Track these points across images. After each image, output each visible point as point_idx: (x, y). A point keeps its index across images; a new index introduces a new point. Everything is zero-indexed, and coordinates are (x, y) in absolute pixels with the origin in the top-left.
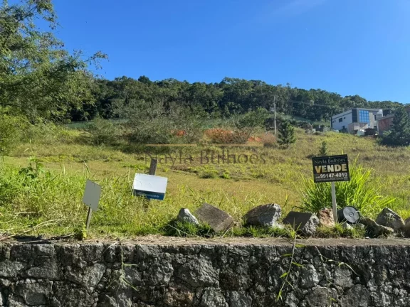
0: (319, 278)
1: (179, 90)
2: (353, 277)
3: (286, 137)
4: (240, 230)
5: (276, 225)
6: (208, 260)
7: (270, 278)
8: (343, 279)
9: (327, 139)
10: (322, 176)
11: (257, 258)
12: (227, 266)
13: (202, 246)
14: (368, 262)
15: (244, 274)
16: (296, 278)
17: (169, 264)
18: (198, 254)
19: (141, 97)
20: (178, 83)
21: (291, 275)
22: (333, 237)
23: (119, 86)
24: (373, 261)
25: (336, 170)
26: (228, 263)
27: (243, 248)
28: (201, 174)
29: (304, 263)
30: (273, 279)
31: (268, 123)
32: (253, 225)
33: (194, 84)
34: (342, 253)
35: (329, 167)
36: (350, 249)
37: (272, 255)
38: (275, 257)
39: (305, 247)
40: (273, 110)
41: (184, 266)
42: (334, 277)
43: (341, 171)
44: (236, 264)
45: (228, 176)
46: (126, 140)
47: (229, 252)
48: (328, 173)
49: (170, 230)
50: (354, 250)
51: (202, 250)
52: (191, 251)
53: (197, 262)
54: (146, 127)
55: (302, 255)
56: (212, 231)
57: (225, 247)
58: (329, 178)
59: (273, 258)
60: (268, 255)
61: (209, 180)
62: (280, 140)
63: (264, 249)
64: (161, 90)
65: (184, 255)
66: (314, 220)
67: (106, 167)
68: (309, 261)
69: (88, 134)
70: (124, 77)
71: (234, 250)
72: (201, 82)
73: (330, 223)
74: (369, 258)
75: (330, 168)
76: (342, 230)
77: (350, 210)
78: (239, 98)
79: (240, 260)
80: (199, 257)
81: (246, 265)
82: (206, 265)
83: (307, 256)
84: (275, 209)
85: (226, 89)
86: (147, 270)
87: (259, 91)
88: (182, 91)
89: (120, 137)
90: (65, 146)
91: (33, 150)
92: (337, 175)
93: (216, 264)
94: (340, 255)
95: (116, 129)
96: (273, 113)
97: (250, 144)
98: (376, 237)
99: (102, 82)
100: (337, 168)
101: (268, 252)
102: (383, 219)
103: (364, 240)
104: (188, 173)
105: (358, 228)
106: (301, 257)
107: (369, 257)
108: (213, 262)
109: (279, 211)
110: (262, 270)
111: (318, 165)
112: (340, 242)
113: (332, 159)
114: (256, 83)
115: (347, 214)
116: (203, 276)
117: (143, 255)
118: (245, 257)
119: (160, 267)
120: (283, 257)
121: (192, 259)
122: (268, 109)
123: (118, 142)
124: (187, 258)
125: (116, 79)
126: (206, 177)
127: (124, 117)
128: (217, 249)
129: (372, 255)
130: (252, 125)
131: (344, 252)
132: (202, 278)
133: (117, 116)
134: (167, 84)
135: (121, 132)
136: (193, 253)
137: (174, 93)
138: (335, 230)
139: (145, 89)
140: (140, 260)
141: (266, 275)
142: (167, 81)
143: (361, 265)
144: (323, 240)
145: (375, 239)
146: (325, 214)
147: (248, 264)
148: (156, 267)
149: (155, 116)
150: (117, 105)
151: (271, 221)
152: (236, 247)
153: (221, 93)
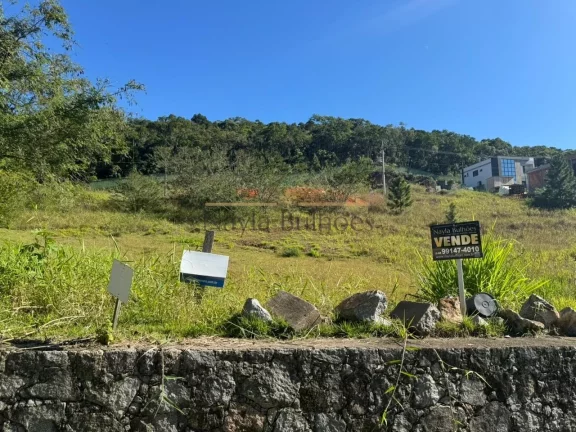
0: (439, 393)
1: (250, 133)
2: (487, 391)
3: (399, 198)
4: (330, 328)
5: (379, 320)
6: (285, 370)
7: (371, 394)
8: (473, 394)
9: (456, 201)
10: (444, 251)
11: (353, 366)
12: (311, 378)
13: (276, 351)
14: (509, 370)
15: (334, 389)
16: (407, 393)
17: (229, 377)
18: (270, 362)
19: (196, 144)
20: (248, 123)
21: (400, 391)
22: (460, 336)
23: (164, 129)
24: (515, 368)
25: (464, 243)
26: (312, 373)
27: (333, 353)
28: (280, 250)
29: (418, 372)
30: (374, 395)
31: (375, 179)
32: (347, 320)
33: (271, 124)
34: (472, 359)
35: (453, 238)
36: (483, 352)
37: (374, 362)
38: (377, 365)
39: (419, 351)
40: (381, 160)
41: (250, 379)
42: (461, 392)
43: (470, 245)
44: (323, 374)
45: (318, 254)
46: (174, 203)
47: (313, 358)
48: (453, 247)
49: (231, 329)
50: (489, 353)
51: (276, 357)
52: (260, 358)
53: (269, 373)
54: (202, 185)
55: (415, 362)
56: (290, 329)
57: (308, 351)
58: (454, 254)
59: (375, 366)
60: (368, 361)
61: (292, 259)
62: (391, 202)
63: (361, 353)
64: (224, 134)
65: (250, 363)
66: (433, 312)
67: (147, 242)
68: (426, 369)
69: (121, 197)
70: (171, 116)
71: (320, 356)
72: (280, 122)
73: (456, 317)
74: (509, 365)
75: (455, 240)
76: (472, 326)
77: (483, 297)
78: (333, 144)
79: (328, 369)
80: (271, 366)
81: (337, 376)
82: (281, 377)
83: (423, 363)
84: (378, 297)
85: (314, 132)
86: (198, 385)
87: (360, 134)
88: (254, 134)
89: (166, 201)
90: (87, 214)
91: (44, 220)
92: (465, 250)
93: (295, 375)
94: (469, 360)
95: (160, 188)
96: (381, 164)
98: (520, 335)
99: (141, 123)
100: (465, 240)
101: (368, 359)
102: (530, 309)
103: (503, 339)
104: (262, 249)
105: (494, 323)
106: (413, 365)
107: (509, 363)
108: (291, 372)
109: (384, 301)
110: (360, 383)
111: (438, 236)
112: (469, 342)
113: (458, 228)
114: (356, 123)
115: (479, 304)
116: (277, 393)
117: (193, 364)
118: (336, 365)
119: (217, 381)
120: (389, 365)
121: (262, 368)
122: (374, 158)
123: (164, 207)
124: (255, 367)
125: (161, 119)
126: (288, 255)
127: (171, 172)
128: (297, 354)
129: (513, 361)
130: (351, 182)
131: (474, 357)
132: (277, 396)
133: (162, 171)
134: (232, 125)
135: (167, 194)
136: (262, 360)
137: (243, 138)
138: (463, 326)
139: (201, 133)
140: (189, 371)
141: (365, 390)
142: (232, 121)
143: (499, 375)
144: (445, 340)
145: (518, 338)
146: (448, 305)
147: (341, 376)
148: (211, 380)
149: (215, 170)
150: (162, 155)
151: (373, 314)
152: (323, 351)
153: (308, 136)
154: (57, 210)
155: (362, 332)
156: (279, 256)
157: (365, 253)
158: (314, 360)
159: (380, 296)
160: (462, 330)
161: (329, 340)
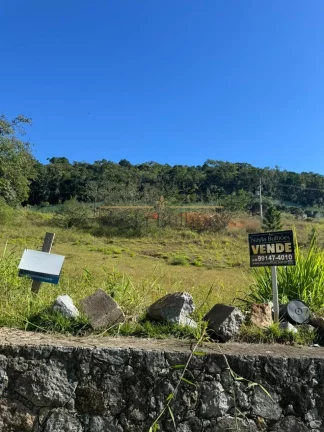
0: (228, 403)
1: (159, 172)
2: (283, 404)
3: (272, 223)
4: (134, 325)
5: (183, 320)
6: (62, 369)
7: (153, 399)
8: (267, 404)
9: (317, 226)
10: (260, 258)
11: (135, 368)
12: (90, 378)
13: (54, 348)
14: (308, 383)
15: (113, 391)
16: (193, 401)
17: (2, 372)
18: (48, 359)
19: (120, 181)
20: (159, 166)
21: (185, 397)
22: (265, 341)
23: (98, 170)
24: (315, 381)
25: (278, 251)
26: (91, 373)
27: (115, 353)
29: (206, 379)
30: (156, 400)
32: (151, 320)
33: (175, 166)
34: (266, 368)
35: (268, 246)
36: (279, 362)
37: (158, 366)
38: (162, 368)
39: (209, 356)
40: (259, 193)
41: (24, 375)
42: (253, 403)
43: (284, 253)
44: (102, 375)
45: (200, 263)
46: (98, 223)
47: (93, 358)
48: (268, 255)
50: (286, 363)
51: (54, 354)
52: (37, 354)
53: (44, 371)
54: (120, 208)
55: (204, 367)
56: (89, 326)
57: (88, 350)
58: (269, 261)
59: (159, 369)
60: (151, 364)
61: (178, 267)
62: (265, 225)
63: (145, 355)
64: (141, 173)
65: (26, 358)
66: (237, 317)
67: (72, 250)
68: (215, 376)
69: (60, 216)
70: (103, 161)
71: (101, 355)
72: (183, 165)
73: (265, 322)
74: (308, 377)
75: (271, 248)
76: (279, 332)
77: (297, 304)
78: (222, 181)
79: (108, 370)
80: (48, 363)
81: (117, 378)
82: (58, 375)
83: (212, 370)
84: (183, 300)
85: (208, 172)
87: (244, 174)
88: (162, 174)
89: (92, 220)
90: (35, 228)
91: (2, 232)
92: (279, 258)
93: (73, 374)
94: (263, 369)
95: (90, 212)
96: (259, 197)
97: (230, 228)
99: (83, 165)
100: (279, 248)
101: (152, 361)
103: (311, 348)
104: (156, 258)
105: (303, 331)
106: (201, 370)
107: (308, 375)
108: (69, 371)
109: (190, 302)
110: (141, 386)
111: (255, 244)
112: (272, 351)
113: (273, 237)
114: (241, 166)
115: (292, 310)
116: (51, 392)
118: (117, 367)
120: (175, 369)
121: (38, 365)
122: (254, 193)
123: (90, 225)
124: (30, 363)
125: (96, 162)
126: (175, 264)
128: (76, 352)
129: (313, 373)
130: (232, 209)
131: (269, 366)
132: (49, 395)
133: (93, 200)
134: (147, 167)
135: (91, 215)
136: (39, 357)
137: (154, 176)
138: (269, 332)
139: (125, 173)
141: (146, 395)
142: (148, 164)
143: (296, 387)
144: (247, 345)
146: (259, 310)
147: (121, 377)
149: (129, 199)
150: (91, 187)
151: (178, 315)
152: (105, 351)
153: (203, 176)
154: (13, 225)
155: (163, 332)
156: (169, 264)
157: (239, 265)
159: (186, 297)
160: (268, 336)
161: (128, 339)
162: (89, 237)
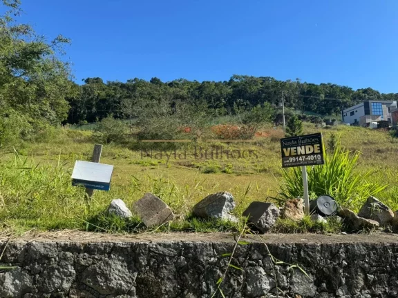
0: (270, 284)
1: (189, 89)
2: (317, 283)
3: (294, 131)
5: (225, 216)
6: (123, 262)
7: (204, 284)
8: (303, 285)
9: (336, 133)
10: (291, 160)
11: (187, 259)
12: (147, 268)
13: (114, 244)
14: (339, 264)
15: (168, 279)
16: (239, 284)
17: (69, 266)
18: (109, 254)
19: (152, 98)
20: (189, 83)
21: (232, 281)
22: (299, 232)
23: (131, 89)
24: (345, 263)
25: (308, 152)
26: (148, 264)
28: (204, 169)
29: (250, 265)
30: (207, 284)
31: (277, 119)
33: (203, 82)
34: (302, 253)
35: (299, 148)
36: (313, 247)
37: (207, 255)
38: (211, 257)
39: (251, 245)
40: (282, 105)
41: (89, 269)
42: (292, 283)
43: (313, 153)
44: (158, 266)
45: (230, 171)
46: (135, 138)
47: (150, 251)
48: (298, 156)
50: (319, 248)
51: (115, 249)
52: (99, 250)
53: (107, 264)
54: (154, 125)
55: (248, 255)
56: (143, 225)
57: (145, 245)
58: (299, 161)
59: (208, 258)
60: (201, 253)
61: (211, 174)
62: (287, 134)
63: (196, 247)
64: (171, 90)
65: (90, 254)
66: (273, 211)
68: (258, 262)
69: (98, 133)
70: (135, 79)
71: (157, 248)
72: (211, 81)
73: (299, 215)
74: (339, 259)
75: (301, 150)
76: (311, 224)
77: (325, 199)
78: (247, 95)
79: (164, 261)
80: (110, 257)
81: (172, 267)
82: (119, 267)
83: (255, 257)
84: (225, 198)
85: (235, 87)
86: (40, 273)
87: (267, 87)
88: (192, 90)
89: (130, 136)
90: (76, 145)
91: (46, 149)
92: (309, 158)
93: (132, 265)
94: (299, 254)
95: (126, 129)
96: (281, 108)
98: (355, 232)
99: (116, 85)
100: (308, 149)
101: (202, 251)
102: (367, 209)
103: (339, 235)
104: (191, 168)
105: (332, 221)
106: (246, 257)
107: (339, 258)
108: (129, 263)
109: (231, 201)
110: (193, 274)
111: (287, 148)
112: (304, 238)
113: (303, 139)
114: (264, 80)
115: (320, 203)
116: (114, 282)
117: (36, 254)
118: (171, 258)
119: (58, 270)
120: (222, 257)
121: (101, 259)
122: (277, 104)
123: (127, 140)
124: (94, 258)
125: (129, 81)
126: (208, 172)
127: (134, 117)
128: (134, 247)
129: (343, 255)
130: (257, 121)
131: (304, 251)
132: (113, 284)
133: (128, 117)
134: (177, 84)
135: (128, 132)
136: (102, 252)
137: (184, 92)
138: (302, 223)
139: (156, 90)
140: (33, 261)
141: (198, 280)
142: (177, 82)
143: (328, 268)
144: (283, 235)
145: (353, 235)
146: (292, 205)
147: (175, 267)
148: (53, 269)
149: (162, 114)
150: (127, 105)
151: (221, 212)
152: (160, 245)
153: (230, 90)
154: (56, 143)
155: (208, 227)
156: (202, 173)
157: (265, 170)
158: (150, 252)
159: (227, 196)
160: (301, 227)
161: (178, 234)
162: (127, 152)
